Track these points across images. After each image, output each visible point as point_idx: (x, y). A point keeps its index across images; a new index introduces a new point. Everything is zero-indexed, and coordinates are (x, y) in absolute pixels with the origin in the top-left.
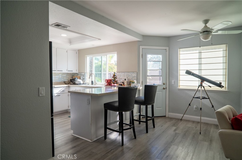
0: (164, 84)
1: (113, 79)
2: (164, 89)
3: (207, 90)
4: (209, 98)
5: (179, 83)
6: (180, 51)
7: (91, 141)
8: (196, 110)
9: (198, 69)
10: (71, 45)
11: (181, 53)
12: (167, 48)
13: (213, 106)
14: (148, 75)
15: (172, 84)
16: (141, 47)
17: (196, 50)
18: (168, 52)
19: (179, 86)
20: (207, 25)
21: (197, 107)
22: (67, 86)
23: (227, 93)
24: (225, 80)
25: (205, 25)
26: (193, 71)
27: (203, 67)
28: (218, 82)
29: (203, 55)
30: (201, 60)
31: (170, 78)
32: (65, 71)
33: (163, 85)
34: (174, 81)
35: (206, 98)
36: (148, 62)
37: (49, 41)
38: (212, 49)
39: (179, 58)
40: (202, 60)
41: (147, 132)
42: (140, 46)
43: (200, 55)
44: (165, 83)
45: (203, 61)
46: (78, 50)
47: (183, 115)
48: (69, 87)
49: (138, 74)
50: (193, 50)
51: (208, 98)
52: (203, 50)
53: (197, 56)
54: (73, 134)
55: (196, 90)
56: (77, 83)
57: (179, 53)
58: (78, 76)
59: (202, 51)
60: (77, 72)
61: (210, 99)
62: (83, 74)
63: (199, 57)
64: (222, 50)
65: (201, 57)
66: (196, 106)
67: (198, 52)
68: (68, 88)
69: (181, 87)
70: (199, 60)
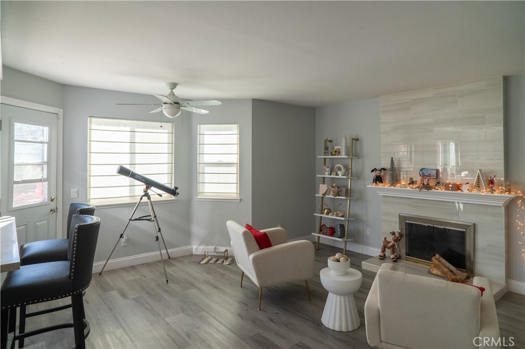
2: (52, 211)
3: (153, 201)
5: (90, 192)
6: (91, 122)
8: (126, 245)
9: (129, 163)
11: (93, 127)
12: (60, 111)
14: (15, 180)
15: (72, 197)
17: (125, 125)
18: (61, 122)
19: (90, 199)
21: (128, 238)
23: (174, 203)
24: (170, 182)
27: (138, 159)
29: (139, 137)
30: (135, 146)
31: (66, 183)
33: (49, 202)
34: (76, 190)
36: (16, 143)
38: (153, 128)
39: (90, 137)
43: (133, 137)
44: (54, 198)
45: (139, 148)
47: (107, 262)
50: (119, 125)
52: (138, 128)
53: (127, 137)
55: (136, 203)
57: (90, 127)
59: (136, 130)
63: (130, 140)
64: (166, 131)
65: (135, 140)
66: (127, 236)
67: (128, 129)
70: (130, 145)
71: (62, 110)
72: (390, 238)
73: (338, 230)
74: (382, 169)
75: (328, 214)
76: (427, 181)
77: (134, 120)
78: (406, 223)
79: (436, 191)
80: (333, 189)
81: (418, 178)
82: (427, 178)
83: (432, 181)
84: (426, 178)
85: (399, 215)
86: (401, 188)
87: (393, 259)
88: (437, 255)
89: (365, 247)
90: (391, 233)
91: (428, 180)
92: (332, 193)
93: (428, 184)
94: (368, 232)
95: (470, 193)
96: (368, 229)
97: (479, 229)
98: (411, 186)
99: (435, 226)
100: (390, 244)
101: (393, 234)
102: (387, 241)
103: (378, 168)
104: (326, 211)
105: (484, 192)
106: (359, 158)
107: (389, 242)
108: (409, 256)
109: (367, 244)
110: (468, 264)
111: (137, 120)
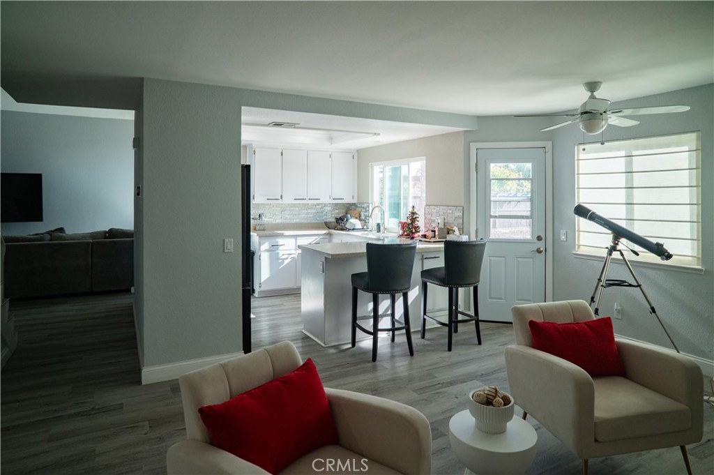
0: (539, 238)
1: (409, 221)
2: (539, 251)
3: (629, 261)
4: (639, 286)
5: (579, 237)
6: (578, 150)
7: (323, 345)
8: (620, 318)
9: (624, 202)
10: (332, 144)
11: (581, 156)
12: (548, 144)
13: (653, 310)
14: (492, 214)
15: (561, 239)
16: (473, 146)
17: (618, 149)
18: (549, 155)
19: (579, 246)
20: (595, 93)
21: (622, 309)
22: (325, 234)
23: (701, 274)
25: (589, 94)
26: (593, 208)
27: (637, 196)
28: (654, 241)
29: (638, 164)
30: (632, 177)
31: (556, 223)
32: (325, 199)
33: (536, 241)
34: (565, 231)
35: (630, 285)
36: (493, 181)
37: (242, 163)
38: (660, 147)
39: (578, 170)
40: (635, 178)
41: (450, 349)
42: (471, 144)
43: (629, 164)
44: (543, 237)
45: (638, 180)
46: (358, 151)
48: (330, 234)
49: (465, 210)
50: (611, 150)
51: (636, 284)
52: (637, 150)
53: (621, 165)
54: (303, 331)
56: (348, 226)
57: (578, 157)
58: (357, 209)
59: (634, 153)
60: (355, 201)
61: (643, 287)
62: (366, 205)
63: (626, 169)
64: (686, 148)
65: (632, 168)
67: (623, 153)
68: (327, 237)
69: (583, 251)
70: (627, 177)
71: (551, 142)
77: (630, 139)
111: (634, 138)
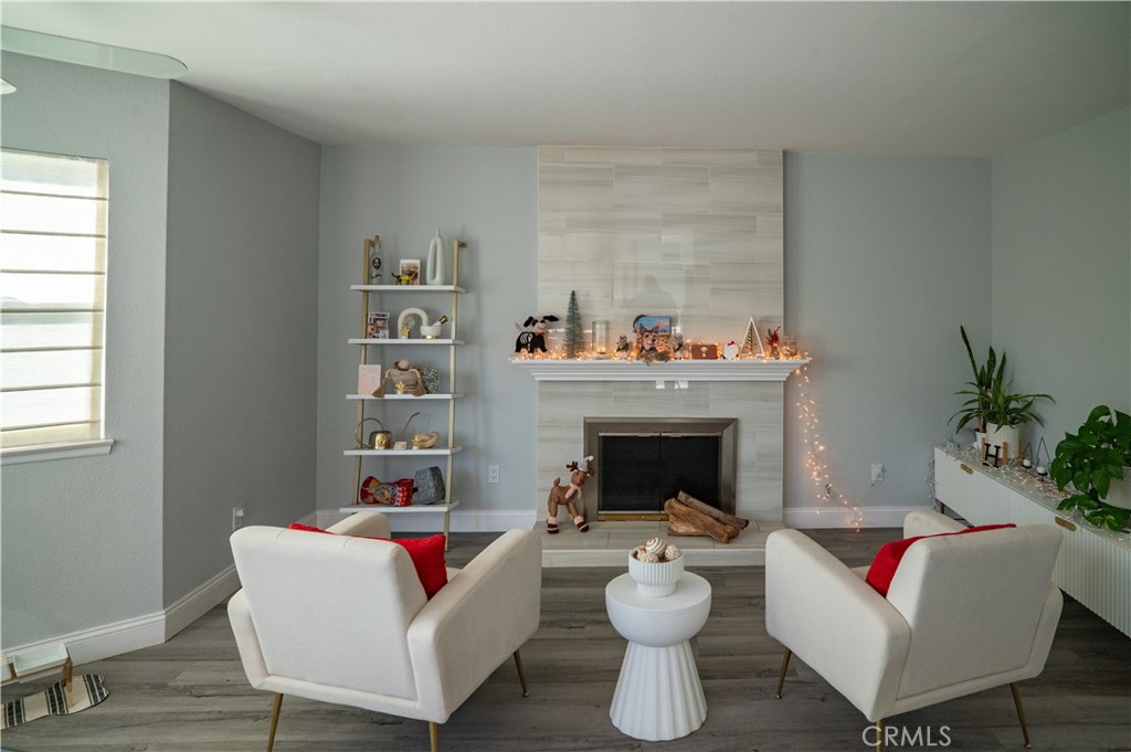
72: (567, 479)
73: (427, 485)
74: (546, 318)
75: (389, 445)
76: (650, 342)
78: (599, 437)
79: (678, 361)
80: (406, 376)
81: (632, 338)
82: (651, 337)
83: (661, 342)
84: (647, 336)
85: (585, 422)
86: (598, 361)
87: (579, 525)
88: (681, 493)
89: (483, 513)
90: (568, 466)
91: (654, 340)
92: (400, 386)
93: (653, 349)
94: (493, 474)
95: (741, 361)
96: (491, 467)
97: (745, 428)
98: (624, 354)
99: (663, 434)
100: (568, 494)
101: (574, 466)
102: (561, 488)
103: (538, 315)
104: (378, 438)
105: (764, 357)
106: (467, 292)
107: (566, 489)
108: (603, 510)
109: (489, 506)
110: (723, 498)
